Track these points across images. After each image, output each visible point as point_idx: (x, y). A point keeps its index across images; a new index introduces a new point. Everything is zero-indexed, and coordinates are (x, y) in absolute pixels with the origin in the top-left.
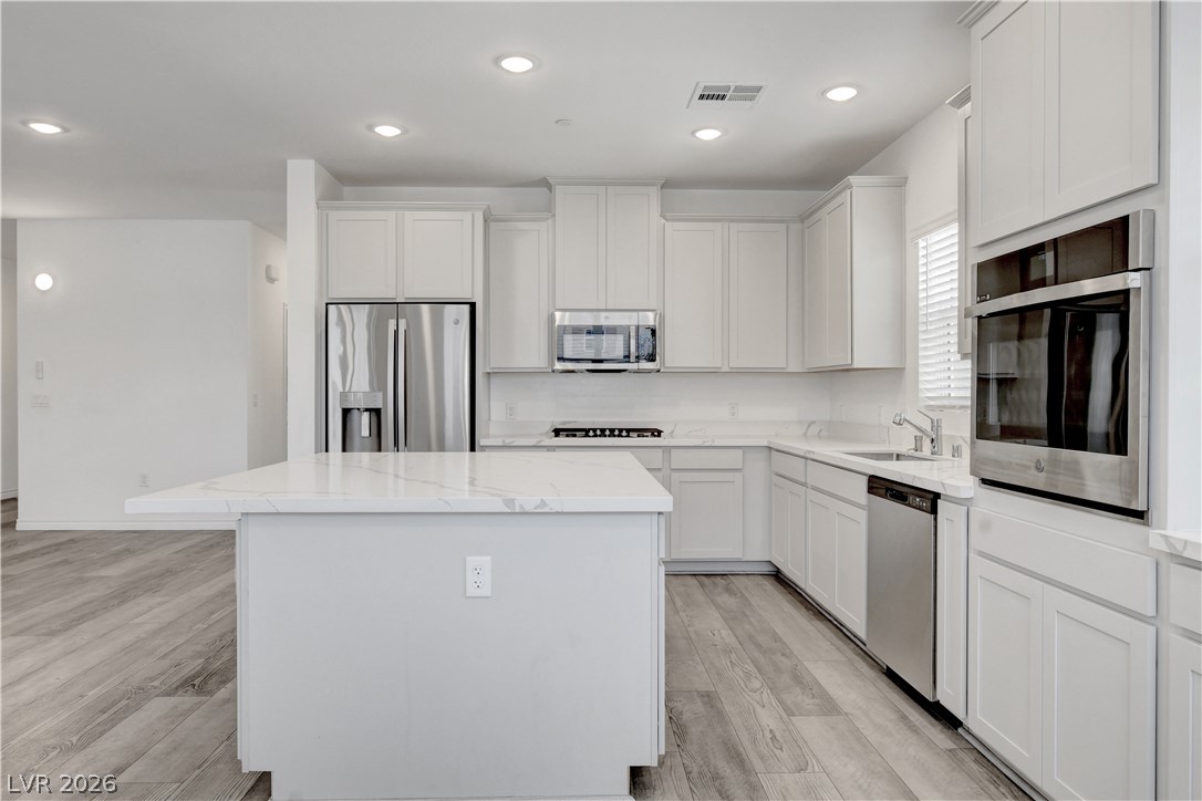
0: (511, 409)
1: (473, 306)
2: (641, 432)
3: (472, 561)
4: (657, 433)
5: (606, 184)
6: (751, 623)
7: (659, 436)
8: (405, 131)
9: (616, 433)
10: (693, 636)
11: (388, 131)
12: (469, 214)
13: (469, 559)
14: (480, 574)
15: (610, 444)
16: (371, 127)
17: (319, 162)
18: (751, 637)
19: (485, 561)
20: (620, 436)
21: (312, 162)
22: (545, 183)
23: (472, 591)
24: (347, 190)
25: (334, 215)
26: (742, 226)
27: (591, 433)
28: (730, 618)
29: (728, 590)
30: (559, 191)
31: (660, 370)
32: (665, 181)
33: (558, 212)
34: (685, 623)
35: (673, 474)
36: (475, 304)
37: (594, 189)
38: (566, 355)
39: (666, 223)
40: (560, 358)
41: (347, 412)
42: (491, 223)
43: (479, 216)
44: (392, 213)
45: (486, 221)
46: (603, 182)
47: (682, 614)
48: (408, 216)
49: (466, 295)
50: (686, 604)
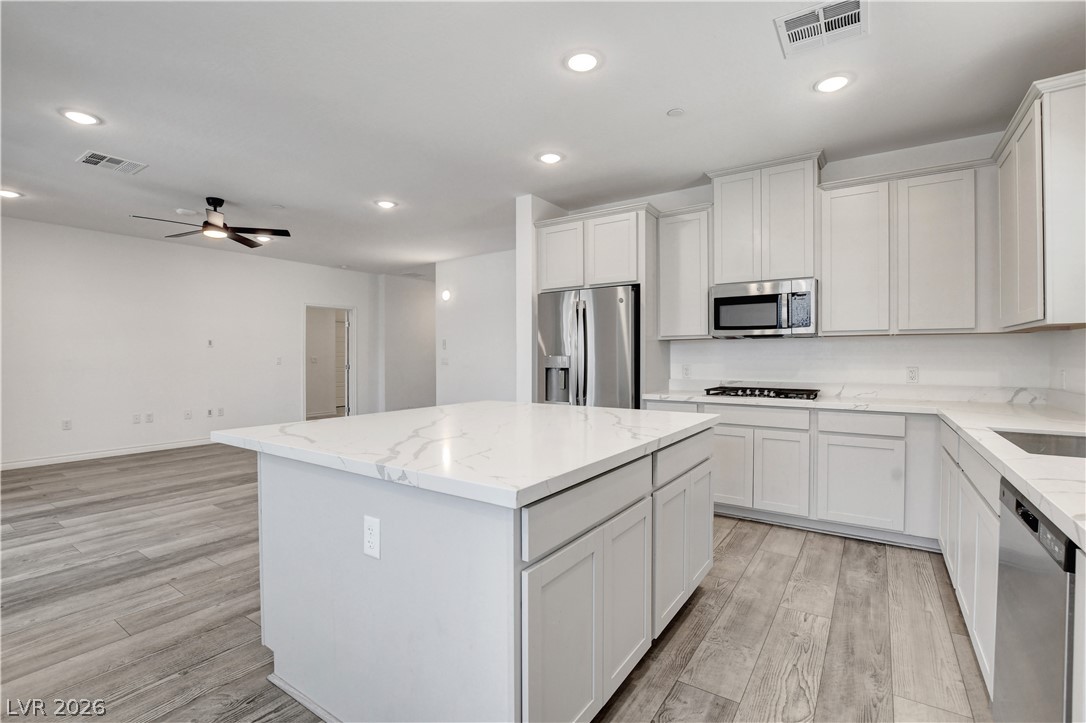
0: (687, 370)
1: (636, 288)
2: (798, 394)
4: (811, 394)
5: (760, 168)
6: (865, 617)
7: (815, 397)
8: (563, 157)
9: (766, 392)
10: (779, 616)
11: (550, 159)
12: (634, 214)
13: (367, 518)
14: (372, 535)
15: (754, 404)
16: (537, 157)
17: (533, 194)
18: (850, 636)
20: (768, 396)
21: (530, 196)
22: (705, 179)
23: (366, 550)
24: (570, 213)
25: (545, 230)
26: (913, 181)
27: (740, 393)
28: (848, 602)
29: (871, 566)
30: (717, 182)
31: (815, 335)
32: (823, 152)
33: (717, 201)
34: (785, 597)
35: (821, 436)
36: (639, 285)
37: (749, 174)
38: (722, 324)
39: (823, 192)
40: (718, 326)
41: (548, 370)
42: (661, 219)
43: (642, 214)
44: (580, 223)
45: (655, 217)
46: (758, 166)
47: (791, 583)
48: (591, 223)
49: (632, 278)
50: (807, 572)
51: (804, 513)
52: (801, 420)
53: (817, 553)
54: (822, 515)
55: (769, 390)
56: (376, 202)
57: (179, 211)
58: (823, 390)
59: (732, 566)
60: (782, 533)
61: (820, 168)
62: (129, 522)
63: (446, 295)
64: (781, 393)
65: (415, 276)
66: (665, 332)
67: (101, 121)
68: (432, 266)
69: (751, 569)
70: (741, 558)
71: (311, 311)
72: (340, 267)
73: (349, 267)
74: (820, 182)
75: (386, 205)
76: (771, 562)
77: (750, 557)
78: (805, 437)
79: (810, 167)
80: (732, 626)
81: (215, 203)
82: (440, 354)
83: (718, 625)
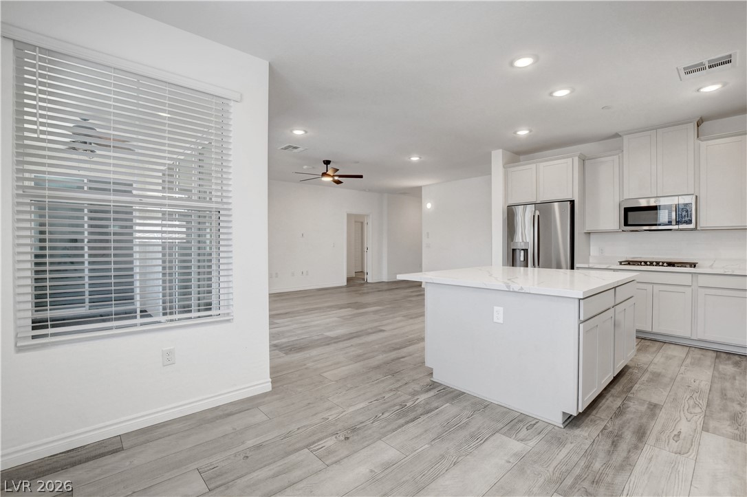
0: (602, 250)
1: (572, 202)
2: (683, 264)
3: (496, 308)
4: (694, 265)
6: (733, 384)
7: (695, 266)
8: (530, 131)
9: (661, 264)
11: (523, 133)
12: (571, 159)
13: (495, 307)
14: (499, 314)
15: (653, 270)
16: (515, 133)
17: (503, 149)
18: (723, 390)
19: (501, 309)
20: (662, 265)
21: (501, 150)
22: (617, 135)
23: (495, 320)
24: (521, 157)
25: (511, 169)
27: (643, 263)
28: (721, 377)
29: (736, 364)
30: (626, 138)
31: (695, 229)
32: (701, 118)
33: (625, 149)
34: (680, 372)
35: (700, 289)
36: (574, 201)
37: (649, 133)
38: (629, 223)
39: (700, 142)
40: (626, 224)
41: (514, 250)
42: (586, 161)
43: (576, 159)
44: (535, 165)
45: (583, 160)
46: (655, 128)
47: (683, 368)
48: (542, 165)
49: (570, 197)
50: (692, 364)
51: (688, 335)
52: (687, 280)
53: (698, 356)
54: (701, 336)
55: (663, 263)
56: (410, 158)
57: (305, 167)
58: (700, 263)
59: (644, 358)
60: (672, 346)
61: (698, 126)
62: (305, 323)
63: (429, 206)
64: (670, 264)
65: (404, 193)
66: (588, 228)
67: (306, 132)
68: (420, 188)
69: (656, 360)
70: (648, 355)
71: (349, 216)
72: (365, 190)
73: (370, 191)
74: (698, 137)
75: (415, 159)
76: (668, 358)
77: (654, 355)
78: (689, 290)
79: (692, 127)
80: (650, 381)
81: (327, 163)
82: (425, 241)
83: (643, 379)
